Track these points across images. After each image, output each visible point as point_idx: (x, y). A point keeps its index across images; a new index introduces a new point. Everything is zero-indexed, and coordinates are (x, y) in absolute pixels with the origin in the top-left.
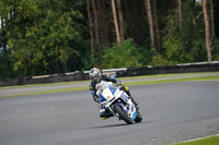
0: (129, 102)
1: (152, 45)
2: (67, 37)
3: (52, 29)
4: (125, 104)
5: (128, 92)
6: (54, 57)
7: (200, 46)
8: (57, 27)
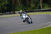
0: (29, 18)
1: (27, 5)
2: (6, 4)
3: (3, 2)
4: (28, 19)
5: (29, 16)
6: (3, 9)
7: (39, 6)
8: (4, 1)
